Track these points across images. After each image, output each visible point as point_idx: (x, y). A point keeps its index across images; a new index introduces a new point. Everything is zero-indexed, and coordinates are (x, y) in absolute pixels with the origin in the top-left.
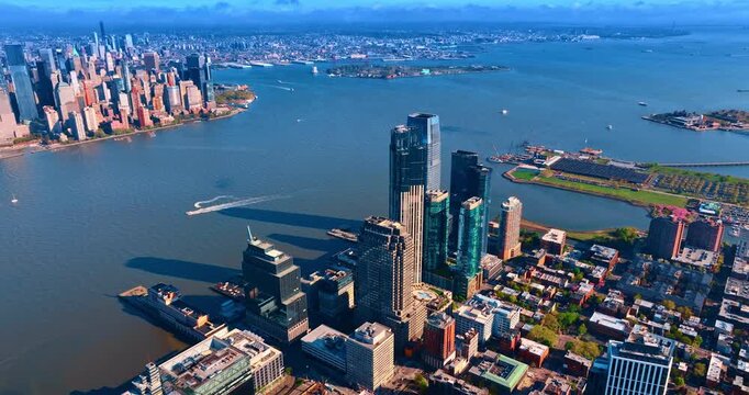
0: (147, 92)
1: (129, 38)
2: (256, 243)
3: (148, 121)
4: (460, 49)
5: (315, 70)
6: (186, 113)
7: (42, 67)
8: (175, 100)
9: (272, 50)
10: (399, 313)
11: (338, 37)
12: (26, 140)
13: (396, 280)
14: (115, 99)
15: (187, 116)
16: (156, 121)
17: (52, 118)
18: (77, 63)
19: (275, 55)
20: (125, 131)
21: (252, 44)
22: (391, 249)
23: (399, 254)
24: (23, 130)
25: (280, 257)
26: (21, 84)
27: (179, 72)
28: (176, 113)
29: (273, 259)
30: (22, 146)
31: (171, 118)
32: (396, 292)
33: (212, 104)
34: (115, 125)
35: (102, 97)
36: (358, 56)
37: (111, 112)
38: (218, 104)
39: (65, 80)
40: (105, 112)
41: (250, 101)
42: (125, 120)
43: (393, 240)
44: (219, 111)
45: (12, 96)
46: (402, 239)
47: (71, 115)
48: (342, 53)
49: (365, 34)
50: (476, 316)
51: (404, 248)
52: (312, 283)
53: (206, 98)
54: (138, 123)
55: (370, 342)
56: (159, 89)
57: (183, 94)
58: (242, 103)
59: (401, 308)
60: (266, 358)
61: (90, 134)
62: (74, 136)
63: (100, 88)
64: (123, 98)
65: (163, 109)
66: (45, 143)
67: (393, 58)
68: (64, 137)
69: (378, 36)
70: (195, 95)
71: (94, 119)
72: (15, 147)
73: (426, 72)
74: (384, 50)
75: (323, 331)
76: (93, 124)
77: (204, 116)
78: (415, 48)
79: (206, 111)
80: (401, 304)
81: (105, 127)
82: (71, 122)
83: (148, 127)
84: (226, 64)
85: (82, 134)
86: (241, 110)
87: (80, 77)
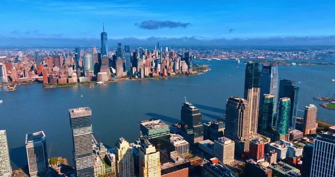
0: (168, 64)
1: (167, 48)
2: (187, 103)
3: (166, 74)
4: (317, 56)
5: (239, 62)
6: (180, 72)
7: (135, 54)
8: (177, 68)
9: (222, 54)
10: (240, 138)
11: (254, 50)
12: (125, 77)
13: (240, 123)
14: (156, 66)
15: (181, 74)
16: (169, 74)
17: (134, 69)
18: (146, 53)
19: (223, 56)
20: (157, 77)
21: (214, 52)
22: (239, 108)
23: (242, 111)
24: (125, 74)
25: (195, 109)
26: (127, 61)
27: (181, 59)
28: (177, 72)
29: (192, 109)
30: (124, 79)
31: (174, 74)
32: (240, 128)
33: (191, 70)
34: (154, 74)
35: (152, 65)
36: (261, 57)
37: (154, 70)
38: (193, 70)
39: (141, 58)
40: (152, 70)
41: (207, 70)
42: (158, 73)
43: (240, 105)
44: (193, 72)
45: (124, 63)
46: (243, 105)
47: (140, 69)
48: (254, 56)
49: (267, 49)
50: (278, 147)
51: (244, 109)
52: (208, 125)
53: (189, 68)
54: (162, 75)
55: (224, 143)
56: (172, 64)
57: (181, 66)
58: (203, 71)
59: (241, 136)
60: (182, 143)
61: (145, 77)
62: (140, 77)
63: (152, 62)
64: (159, 66)
65: (172, 70)
66: (130, 78)
67: (279, 59)
68: (137, 77)
69: (273, 51)
70: (185, 67)
71: (147, 72)
72: (122, 79)
73: (294, 64)
74: (275, 56)
75: (208, 141)
76: (147, 74)
77: (187, 74)
78: (292, 55)
79: (188, 72)
80: (242, 135)
81: (151, 75)
82: (140, 73)
83: (166, 76)
84: (201, 59)
85: (142, 76)
86: (202, 73)
87: (146, 58)
